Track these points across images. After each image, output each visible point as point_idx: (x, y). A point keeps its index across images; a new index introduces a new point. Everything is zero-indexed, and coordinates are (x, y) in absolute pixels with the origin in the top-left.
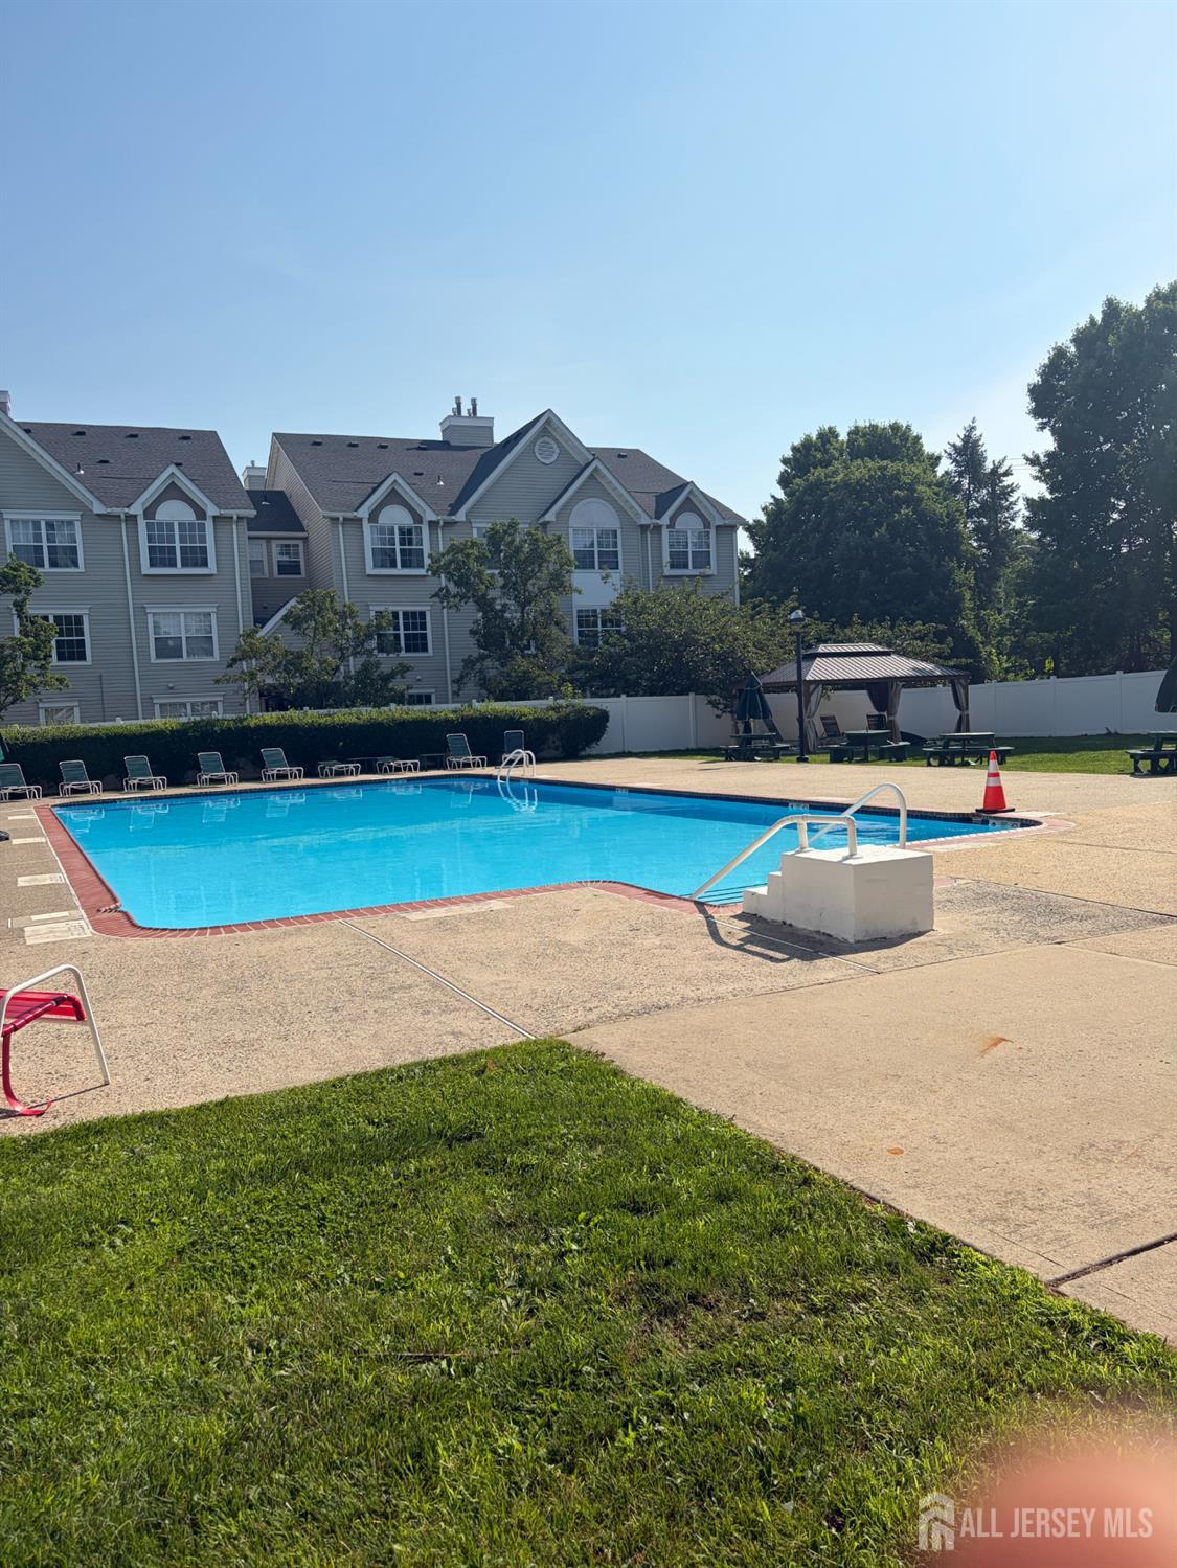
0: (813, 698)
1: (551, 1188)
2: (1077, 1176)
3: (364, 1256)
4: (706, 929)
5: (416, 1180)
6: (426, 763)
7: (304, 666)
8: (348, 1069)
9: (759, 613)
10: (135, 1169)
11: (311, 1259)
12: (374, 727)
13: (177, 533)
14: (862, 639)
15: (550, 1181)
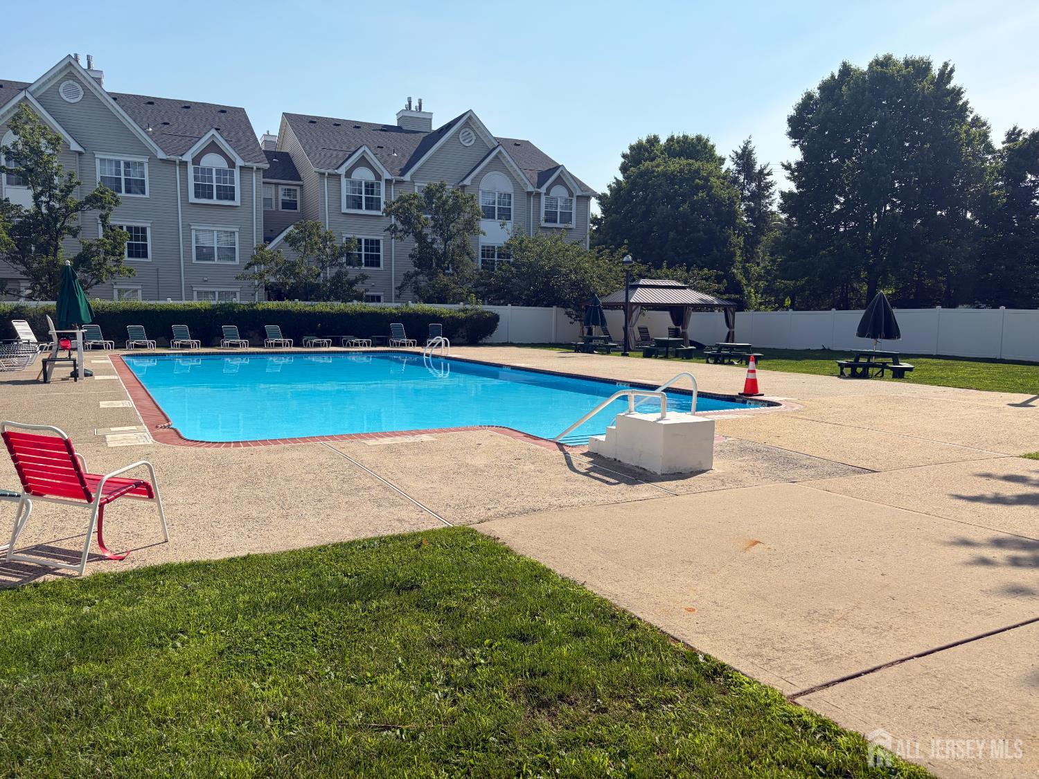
0: (635, 314)
1: (466, 623)
2: (806, 630)
3: (343, 661)
4: (564, 462)
5: (376, 614)
6: (376, 342)
7: (297, 271)
8: (328, 540)
9: (602, 256)
10: (188, 598)
11: (308, 662)
12: (342, 315)
13: (214, 176)
14: (667, 277)
15: (465, 619)
